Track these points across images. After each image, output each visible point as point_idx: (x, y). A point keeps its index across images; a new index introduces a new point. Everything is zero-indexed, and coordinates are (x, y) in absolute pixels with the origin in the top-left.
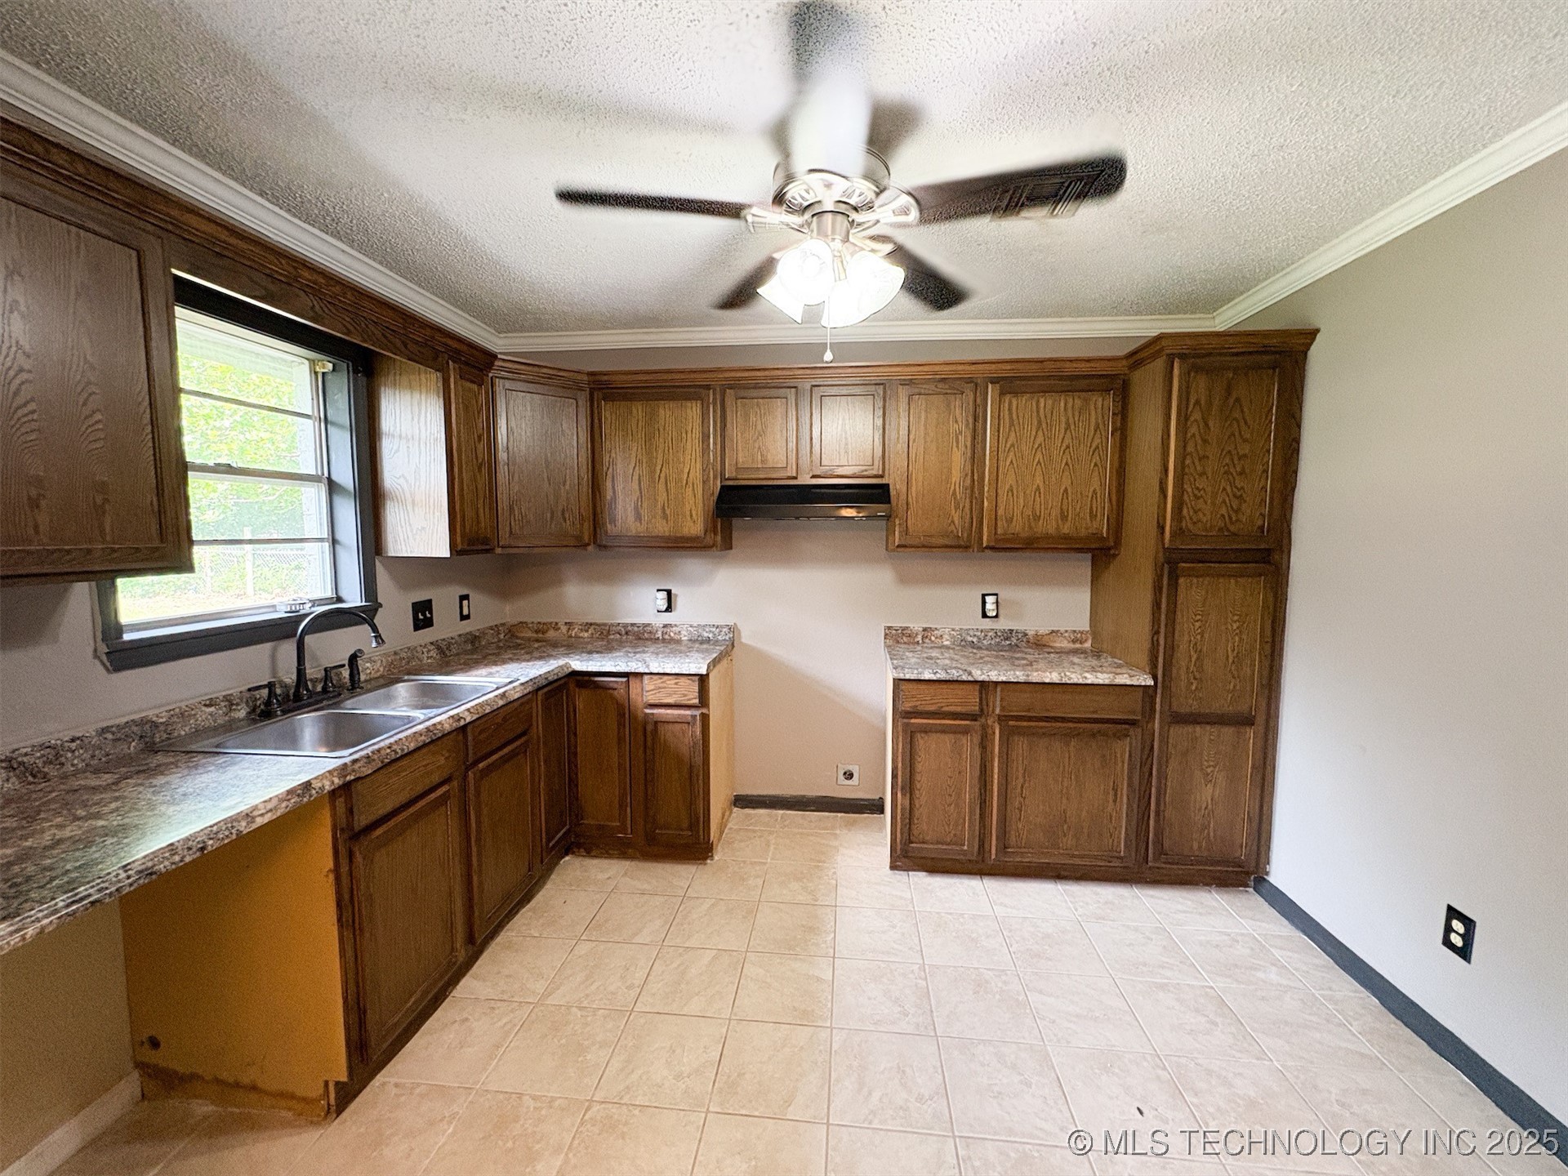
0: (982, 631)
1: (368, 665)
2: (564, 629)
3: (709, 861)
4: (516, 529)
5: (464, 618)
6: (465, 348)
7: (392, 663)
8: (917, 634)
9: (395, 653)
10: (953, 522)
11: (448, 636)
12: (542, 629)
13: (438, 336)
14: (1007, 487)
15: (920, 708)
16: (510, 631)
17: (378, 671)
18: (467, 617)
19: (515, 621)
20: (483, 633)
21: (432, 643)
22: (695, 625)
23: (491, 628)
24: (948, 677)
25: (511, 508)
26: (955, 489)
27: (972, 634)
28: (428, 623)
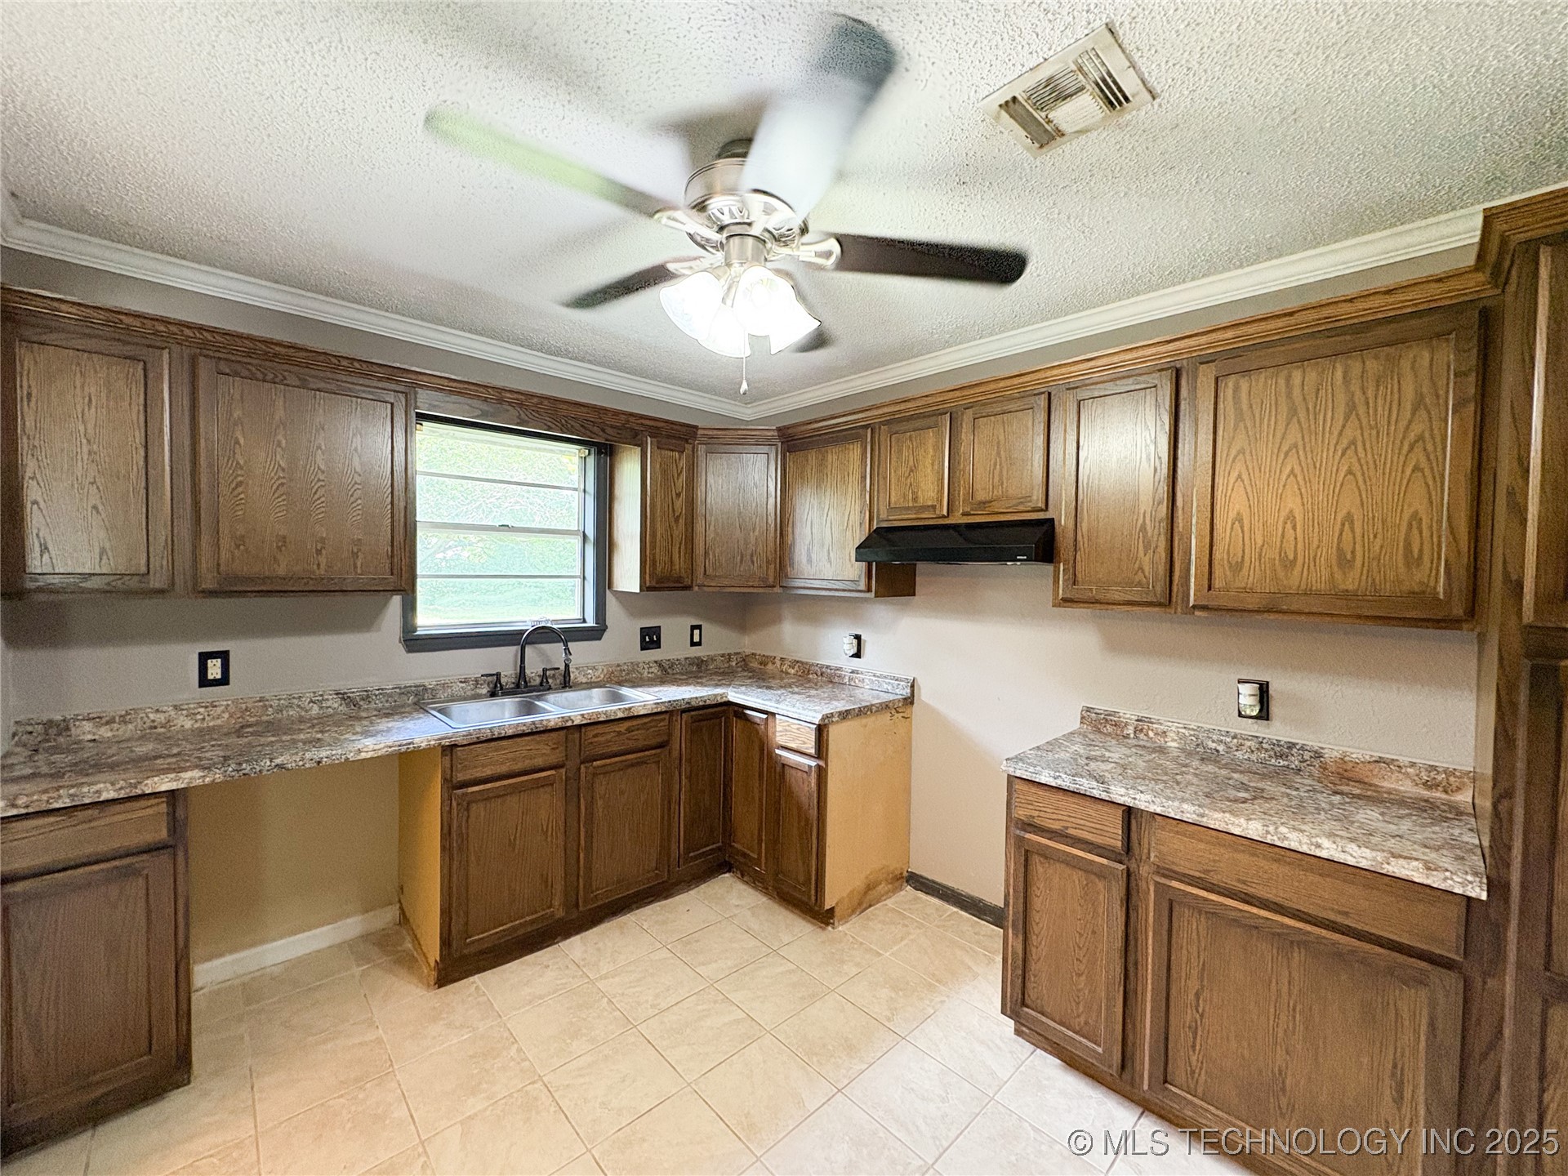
0: (1234, 737)
1: (590, 671)
2: (778, 663)
3: (830, 928)
4: (710, 571)
5: (693, 644)
6: (662, 424)
7: (612, 673)
8: (1126, 724)
9: (618, 665)
10: (1141, 569)
11: (675, 657)
12: (765, 661)
13: (632, 419)
14: (1232, 515)
15: (1037, 821)
16: (744, 660)
17: (599, 677)
18: (699, 644)
19: (748, 651)
20: (713, 659)
21: (656, 662)
22: (878, 674)
23: (723, 656)
24: (1072, 787)
25: (706, 553)
26: (1144, 521)
27: (1215, 737)
28: (657, 644)
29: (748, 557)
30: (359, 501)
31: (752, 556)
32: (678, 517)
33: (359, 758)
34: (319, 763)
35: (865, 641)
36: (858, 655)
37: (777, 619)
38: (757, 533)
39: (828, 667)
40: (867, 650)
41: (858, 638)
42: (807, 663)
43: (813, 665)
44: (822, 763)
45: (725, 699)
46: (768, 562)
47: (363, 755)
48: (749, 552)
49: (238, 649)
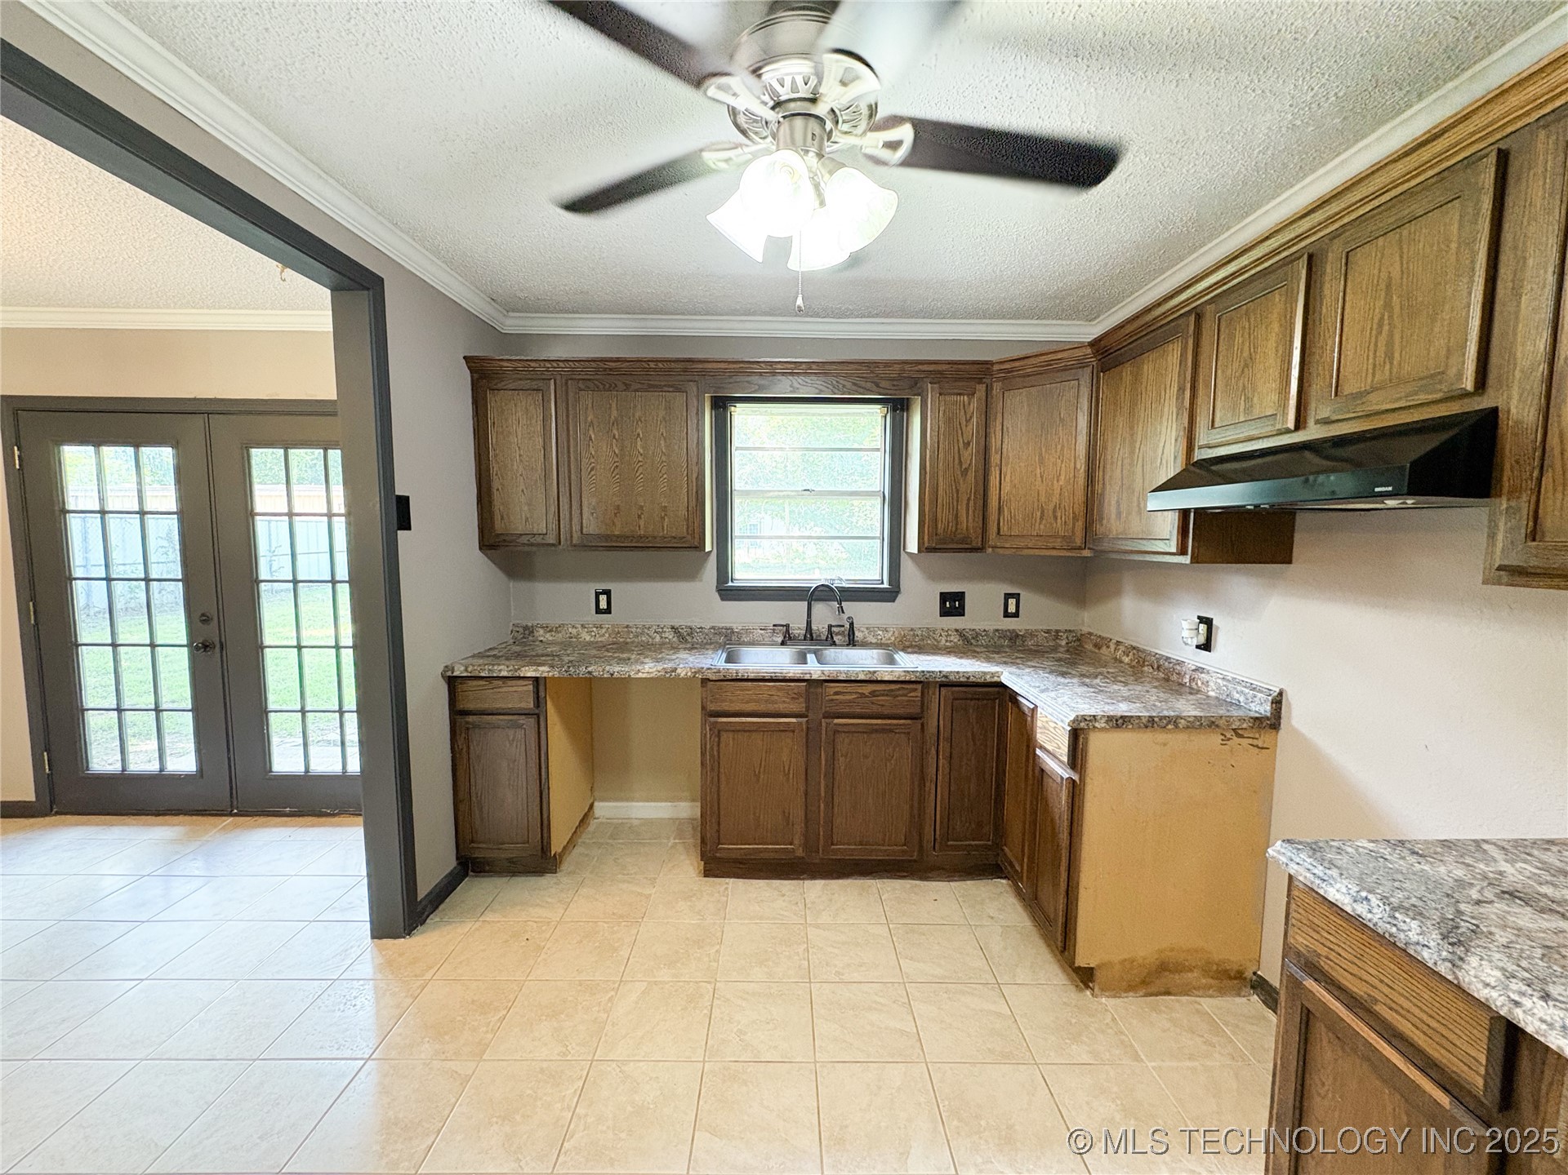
1: (880, 633)
4: (1004, 530)
5: (1007, 615)
6: (945, 367)
7: (905, 636)
9: (912, 630)
11: (982, 628)
13: (907, 367)
16: (1079, 640)
17: (889, 639)
18: (1016, 615)
19: (1085, 630)
20: (1031, 634)
21: (957, 631)
22: (1230, 676)
23: (1048, 632)
25: (1000, 508)
28: (960, 612)
29: (1051, 513)
30: (665, 476)
31: (1054, 511)
32: (967, 470)
33: (637, 676)
34: (612, 675)
35: (1217, 628)
36: (1206, 646)
37: (1117, 593)
38: (1061, 483)
39: (1168, 658)
40: (1219, 640)
41: (1207, 622)
42: (1144, 651)
43: (1150, 654)
44: (1076, 777)
45: (996, 679)
46: (1075, 518)
47: (640, 675)
48: (1051, 507)
49: (616, 588)
